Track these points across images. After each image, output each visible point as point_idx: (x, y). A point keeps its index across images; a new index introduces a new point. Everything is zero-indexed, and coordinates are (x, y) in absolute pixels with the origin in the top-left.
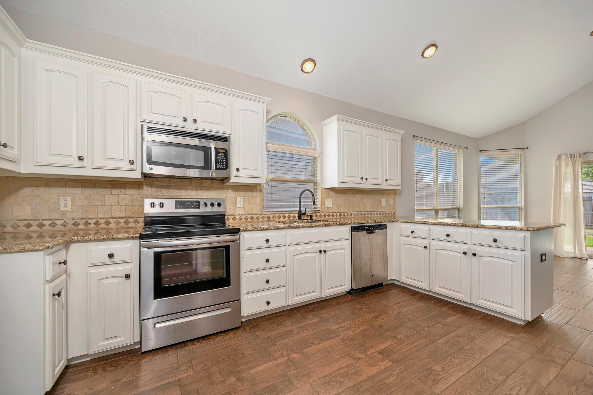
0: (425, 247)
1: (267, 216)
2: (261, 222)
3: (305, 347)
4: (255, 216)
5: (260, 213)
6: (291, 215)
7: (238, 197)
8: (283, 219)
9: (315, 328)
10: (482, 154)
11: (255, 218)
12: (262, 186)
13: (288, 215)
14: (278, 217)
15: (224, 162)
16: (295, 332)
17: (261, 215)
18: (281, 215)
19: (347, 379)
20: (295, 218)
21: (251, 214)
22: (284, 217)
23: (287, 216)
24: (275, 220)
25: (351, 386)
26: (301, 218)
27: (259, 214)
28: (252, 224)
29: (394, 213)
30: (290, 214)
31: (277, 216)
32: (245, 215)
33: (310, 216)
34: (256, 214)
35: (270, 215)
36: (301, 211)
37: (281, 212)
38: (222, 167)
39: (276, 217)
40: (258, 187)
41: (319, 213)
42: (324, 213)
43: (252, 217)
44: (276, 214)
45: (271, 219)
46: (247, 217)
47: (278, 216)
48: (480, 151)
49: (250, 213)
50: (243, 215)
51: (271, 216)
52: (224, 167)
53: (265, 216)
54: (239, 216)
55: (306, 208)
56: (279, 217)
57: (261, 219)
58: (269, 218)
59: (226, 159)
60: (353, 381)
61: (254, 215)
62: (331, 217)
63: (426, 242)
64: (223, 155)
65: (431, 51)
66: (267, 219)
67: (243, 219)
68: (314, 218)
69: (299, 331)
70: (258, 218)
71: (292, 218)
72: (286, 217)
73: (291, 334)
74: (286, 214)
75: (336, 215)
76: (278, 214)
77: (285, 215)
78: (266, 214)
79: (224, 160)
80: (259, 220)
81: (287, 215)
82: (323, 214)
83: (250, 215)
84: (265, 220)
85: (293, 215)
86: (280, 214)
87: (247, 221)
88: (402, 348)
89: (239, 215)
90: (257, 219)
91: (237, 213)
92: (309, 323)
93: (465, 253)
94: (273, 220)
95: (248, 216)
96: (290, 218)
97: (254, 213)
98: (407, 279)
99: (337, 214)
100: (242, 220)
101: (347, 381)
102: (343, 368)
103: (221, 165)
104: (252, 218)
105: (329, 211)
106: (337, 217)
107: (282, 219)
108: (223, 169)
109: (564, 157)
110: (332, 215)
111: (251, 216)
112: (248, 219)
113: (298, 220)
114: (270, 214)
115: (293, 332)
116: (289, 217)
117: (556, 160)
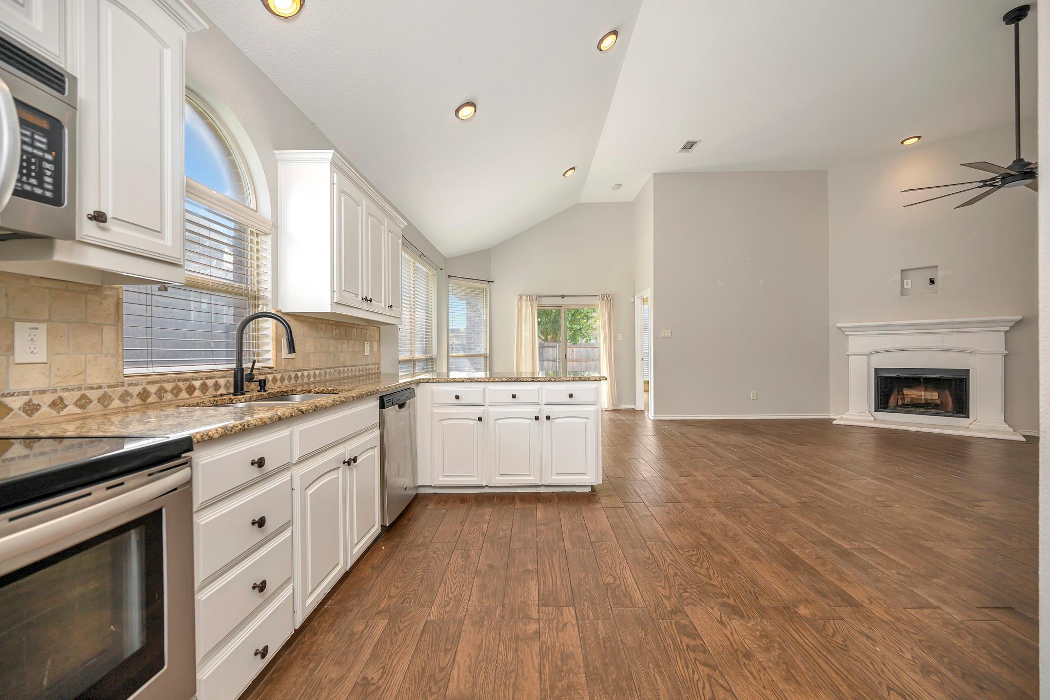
0: (480, 419)
1: (139, 389)
2: (117, 412)
3: (440, 687)
4: (94, 395)
5: (113, 382)
6: (210, 383)
7: (20, 320)
8: (187, 396)
9: (404, 640)
10: (451, 280)
11: (95, 402)
12: (120, 290)
13: (202, 381)
14: (172, 392)
15: (49, 173)
16: (376, 676)
17: (119, 389)
18: (181, 384)
19: (569, 675)
20: (219, 389)
21: (79, 389)
22: (191, 390)
23: (197, 387)
24: (164, 399)
25: (585, 678)
26: (242, 389)
27: (110, 387)
28: (81, 422)
29: (378, 368)
30: (207, 378)
31: (169, 386)
32: (55, 391)
33: (260, 381)
34: (100, 387)
35: (149, 388)
36: (242, 370)
37: (182, 376)
38: (38, 191)
39: (166, 391)
40: (108, 293)
41: (272, 373)
42: (280, 373)
43: (83, 397)
44: (168, 381)
45: (152, 399)
46: (61, 398)
47: (173, 389)
48: (449, 276)
49: (74, 383)
50: (43, 392)
51: (153, 389)
52: (48, 194)
53: (131, 391)
54: (25, 399)
55: (254, 362)
56: (175, 392)
57: (116, 403)
58: (144, 395)
59: (58, 163)
60: (577, 669)
61: (92, 388)
62: (293, 381)
63: (479, 411)
64: (44, 140)
65: (467, 112)
66: (138, 401)
67: (45, 409)
68: (269, 385)
69: (383, 667)
70: (104, 400)
71: (211, 392)
72: (196, 389)
73: (373, 687)
74: (197, 379)
75: (301, 376)
76: (174, 381)
77: (194, 383)
78: (137, 385)
79: (49, 162)
80: (109, 404)
81: (197, 384)
82: (278, 376)
83: (73, 390)
84: (130, 404)
85: (213, 381)
86: (179, 380)
87: (62, 413)
88: (552, 579)
89: (26, 393)
90: (103, 404)
91: (13, 387)
92: (376, 639)
93: (537, 418)
94: (158, 400)
95: (65, 395)
96: (207, 390)
97: (92, 381)
98: (445, 479)
99: (303, 375)
100: (36, 415)
101: (573, 678)
102: (541, 665)
103: (33, 181)
104: (83, 402)
105: (289, 367)
106: (305, 381)
107: (184, 395)
108: (41, 199)
109: (524, 298)
110: (294, 377)
111: (77, 394)
112: (66, 406)
113: (234, 395)
114: (149, 383)
115: (372, 679)
116: (204, 387)
117: (518, 300)
